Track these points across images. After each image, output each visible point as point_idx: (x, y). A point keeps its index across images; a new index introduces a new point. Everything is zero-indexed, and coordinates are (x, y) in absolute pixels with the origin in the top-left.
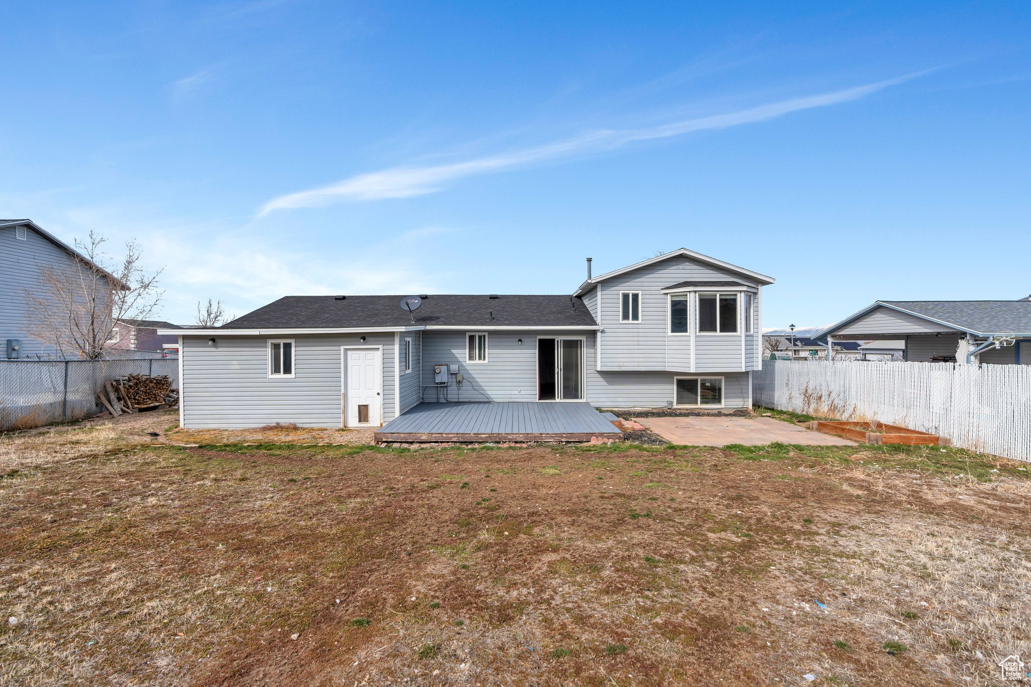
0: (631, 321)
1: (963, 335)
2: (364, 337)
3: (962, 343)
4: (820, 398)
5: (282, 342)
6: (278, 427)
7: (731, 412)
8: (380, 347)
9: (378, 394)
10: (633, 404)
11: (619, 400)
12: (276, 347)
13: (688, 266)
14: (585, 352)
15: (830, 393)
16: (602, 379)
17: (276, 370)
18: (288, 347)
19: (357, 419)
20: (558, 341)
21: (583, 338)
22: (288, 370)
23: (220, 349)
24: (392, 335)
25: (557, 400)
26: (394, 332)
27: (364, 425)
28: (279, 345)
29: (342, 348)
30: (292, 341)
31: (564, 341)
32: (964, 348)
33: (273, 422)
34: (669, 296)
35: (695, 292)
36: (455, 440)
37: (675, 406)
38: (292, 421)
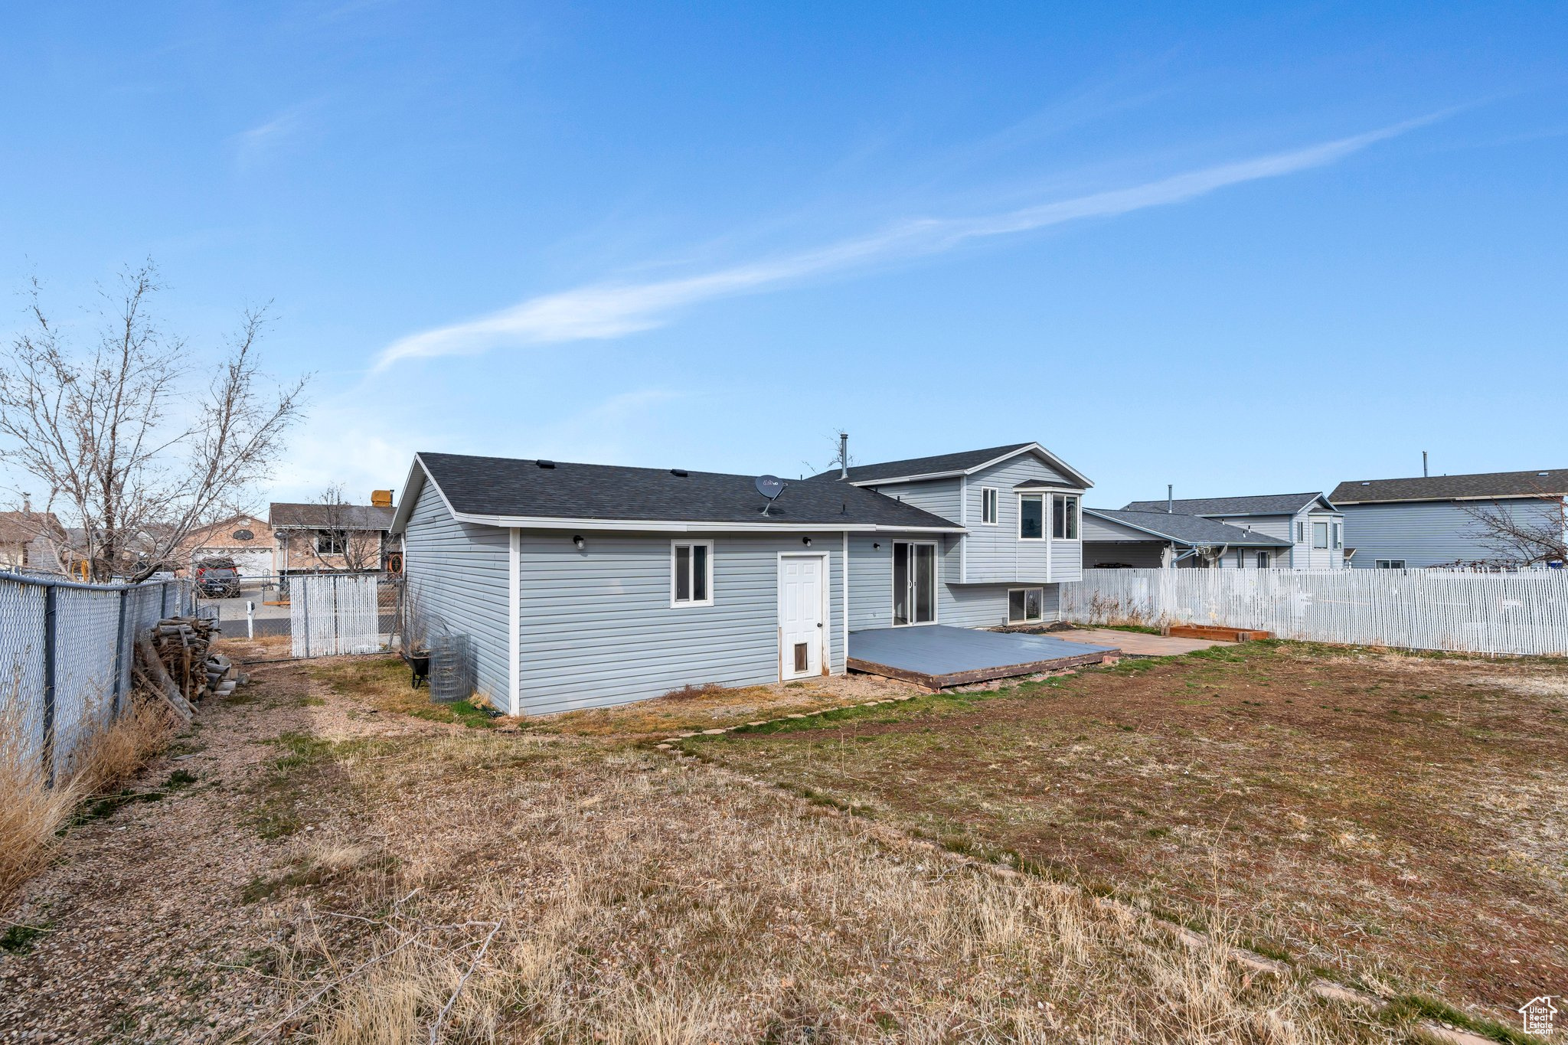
0: (989, 523)
1: (1168, 543)
2: (806, 538)
3: (1167, 551)
4: (1116, 606)
5: (692, 544)
6: (689, 694)
7: (1048, 626)
8: (827, 553)
9: (820, 625)
10: (977, 623)
11: (966, 619)
12: (682, 553)
13: (1032, 462)
14: (938, 561)
15: (1131, 600)
16: (950, 595)
17: (682, 594)
18: (700, 552)
19: (793, 666)
20: (912, 547)
21: (935, 543)
22: (700, 594)
23: (590, 557)
24: (839, 535)
25: (910, 624)
26: (842, 532)
27: (802, 675)
28: (687, 550)
29: (780, 555)
30: (709, 545)
31: (918, 546)
32: (1169, 555)
33: (679, 686)
34: (1020, 495)
35: (1051, 492)
36: (1005, 675)
37: (1010, 624)
38: (709, 680)
